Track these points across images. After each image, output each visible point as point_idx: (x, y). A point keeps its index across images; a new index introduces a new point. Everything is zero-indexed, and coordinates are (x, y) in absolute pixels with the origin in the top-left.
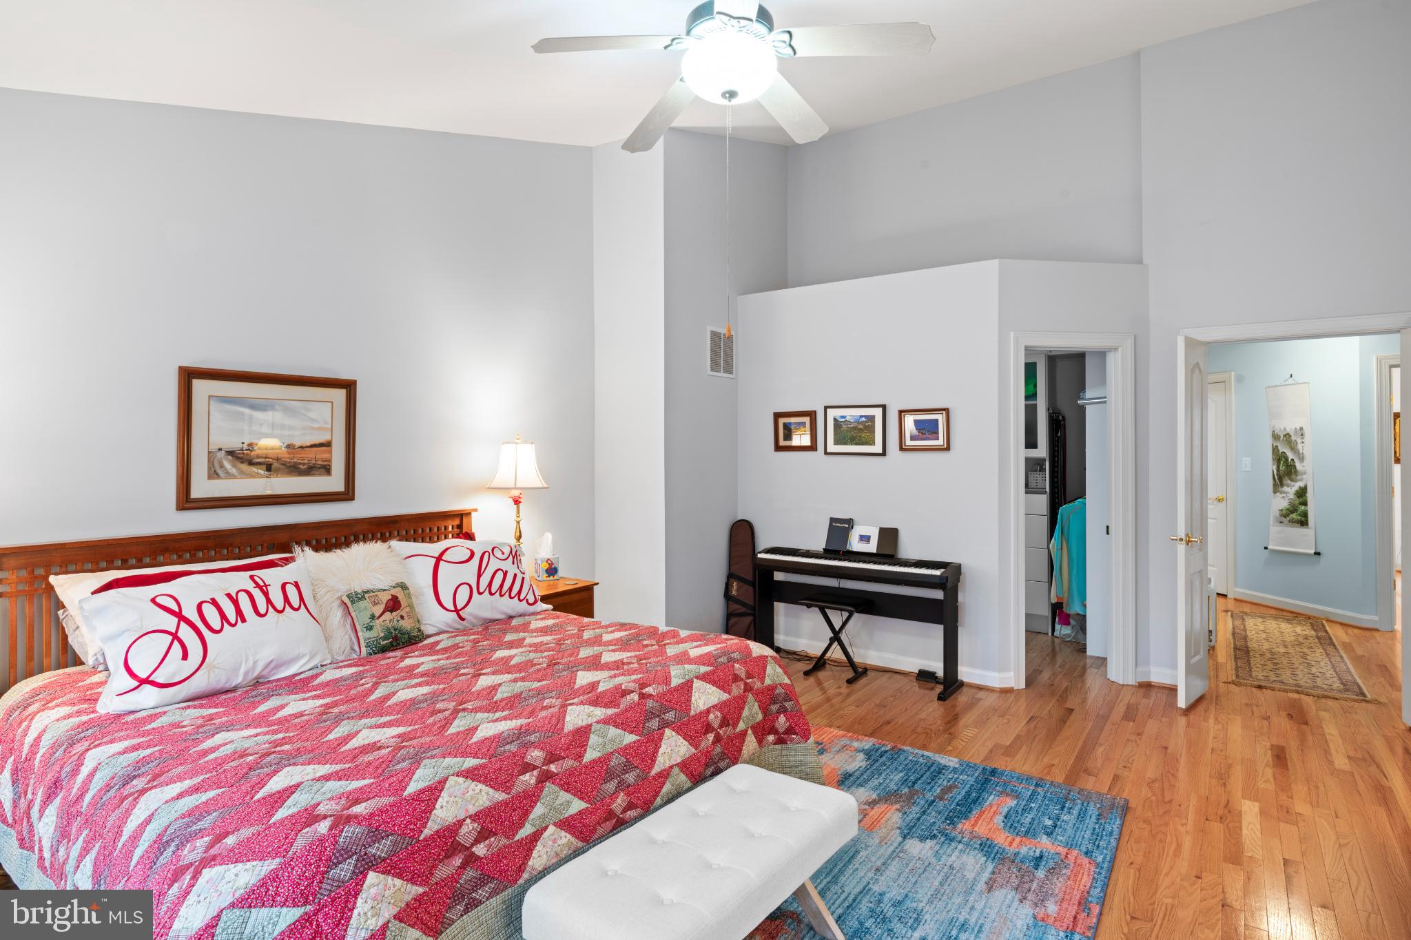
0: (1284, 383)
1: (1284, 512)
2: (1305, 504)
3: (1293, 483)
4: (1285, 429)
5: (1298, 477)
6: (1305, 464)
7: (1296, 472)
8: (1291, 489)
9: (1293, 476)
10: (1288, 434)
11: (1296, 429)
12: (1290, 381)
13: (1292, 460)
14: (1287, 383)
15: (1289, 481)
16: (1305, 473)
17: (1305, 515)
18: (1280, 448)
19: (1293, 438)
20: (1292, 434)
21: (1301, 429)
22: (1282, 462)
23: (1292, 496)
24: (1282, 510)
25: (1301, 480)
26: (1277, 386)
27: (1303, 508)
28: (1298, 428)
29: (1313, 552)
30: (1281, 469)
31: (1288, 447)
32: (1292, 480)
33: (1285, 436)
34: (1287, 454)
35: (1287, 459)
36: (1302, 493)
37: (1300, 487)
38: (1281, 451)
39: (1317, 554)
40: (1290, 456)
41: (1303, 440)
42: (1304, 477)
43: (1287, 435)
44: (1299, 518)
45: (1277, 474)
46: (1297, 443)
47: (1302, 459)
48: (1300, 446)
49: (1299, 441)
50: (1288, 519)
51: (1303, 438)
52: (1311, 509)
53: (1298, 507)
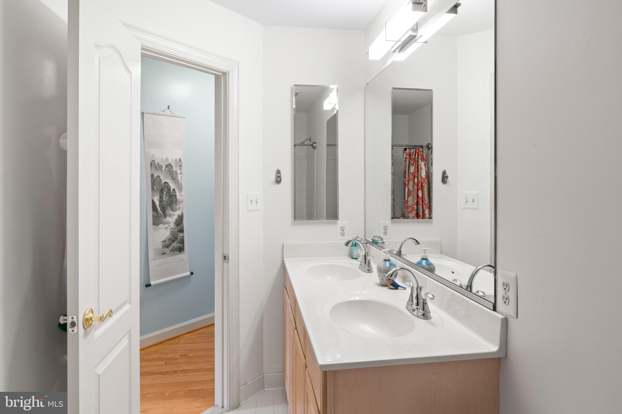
0: (161, 113)
1: (167, 242)
2: (182, 231)
3: (173, 213)
4: (167, 159)
5: (178, 206)
6: (182, 193)
7: (176, 200)
8: (171, 220)
9: (174, 206)
10: (170, 164)
11: (176, 160)
12: (168, 112)
13: (174, 190)
14: (164, 113)
15: (170, 211)
16: (182, 202)
17: (182, 242)
18: (162, 178)
19: (174, 169)
20: (173, 165)
21: (180, 160)
22: (165, 193)
23: (172, 225)
24: (164, 241)
25: (179, 209)
26: (155, 114)
27: (181, 235)
28: (178, 160)
29: (189, 273)
30: (164, 199)
31: (171, 177)
32: (172, 210)
33: (167, 166)
34: (170, 184)
35: (169, 190)
36: (180, 221)
37: (178, 216)
38: (163, 182)
39: (192, 274)
40: (172, 186)
41: (181, 171)
42: (181, 205)
43: (169, 166)
44: (178, 245)
45: (160, 205)
46: (177, 173)
47: (180, 189)
48: (179, 176)
49: (179, 172)
50: (170, 248)
51: (180, 169)
52: (186, 235)
53: (177, 235)
